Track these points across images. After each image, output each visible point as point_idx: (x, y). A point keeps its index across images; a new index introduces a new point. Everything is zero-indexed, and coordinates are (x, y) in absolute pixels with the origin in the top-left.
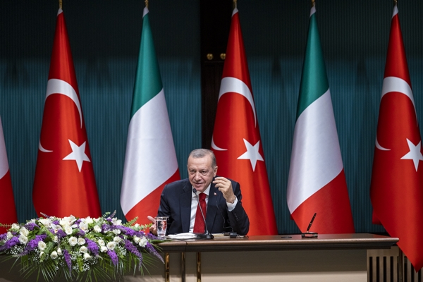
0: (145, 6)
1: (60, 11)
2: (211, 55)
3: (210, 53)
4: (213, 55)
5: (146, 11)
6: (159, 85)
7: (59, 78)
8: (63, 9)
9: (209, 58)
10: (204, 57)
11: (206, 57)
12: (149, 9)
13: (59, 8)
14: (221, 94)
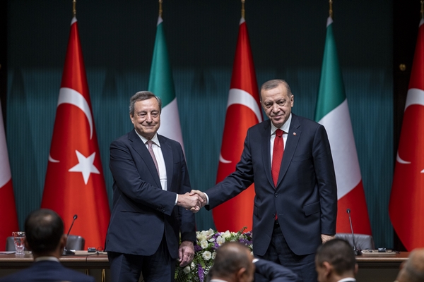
0: (328, 16)
1: (243, 21)
2: (404, 66)
3: (403, 63)
4: (406, 66)
5: (330, 21)
6: (341, 96)
7: (239, 87)
8: (245, 18)
9: (402, 69)
10: (396, 68)
11: (399, 69)
12: (333, 18)
13: (240, 17)
14: (408, 104)
